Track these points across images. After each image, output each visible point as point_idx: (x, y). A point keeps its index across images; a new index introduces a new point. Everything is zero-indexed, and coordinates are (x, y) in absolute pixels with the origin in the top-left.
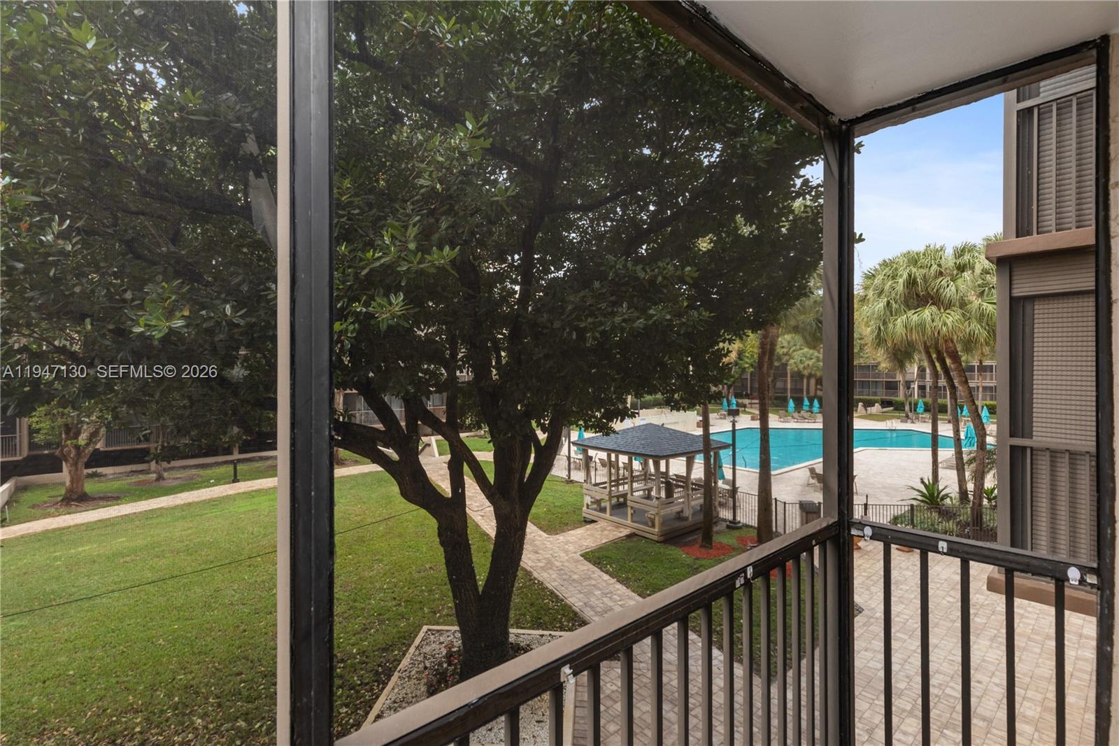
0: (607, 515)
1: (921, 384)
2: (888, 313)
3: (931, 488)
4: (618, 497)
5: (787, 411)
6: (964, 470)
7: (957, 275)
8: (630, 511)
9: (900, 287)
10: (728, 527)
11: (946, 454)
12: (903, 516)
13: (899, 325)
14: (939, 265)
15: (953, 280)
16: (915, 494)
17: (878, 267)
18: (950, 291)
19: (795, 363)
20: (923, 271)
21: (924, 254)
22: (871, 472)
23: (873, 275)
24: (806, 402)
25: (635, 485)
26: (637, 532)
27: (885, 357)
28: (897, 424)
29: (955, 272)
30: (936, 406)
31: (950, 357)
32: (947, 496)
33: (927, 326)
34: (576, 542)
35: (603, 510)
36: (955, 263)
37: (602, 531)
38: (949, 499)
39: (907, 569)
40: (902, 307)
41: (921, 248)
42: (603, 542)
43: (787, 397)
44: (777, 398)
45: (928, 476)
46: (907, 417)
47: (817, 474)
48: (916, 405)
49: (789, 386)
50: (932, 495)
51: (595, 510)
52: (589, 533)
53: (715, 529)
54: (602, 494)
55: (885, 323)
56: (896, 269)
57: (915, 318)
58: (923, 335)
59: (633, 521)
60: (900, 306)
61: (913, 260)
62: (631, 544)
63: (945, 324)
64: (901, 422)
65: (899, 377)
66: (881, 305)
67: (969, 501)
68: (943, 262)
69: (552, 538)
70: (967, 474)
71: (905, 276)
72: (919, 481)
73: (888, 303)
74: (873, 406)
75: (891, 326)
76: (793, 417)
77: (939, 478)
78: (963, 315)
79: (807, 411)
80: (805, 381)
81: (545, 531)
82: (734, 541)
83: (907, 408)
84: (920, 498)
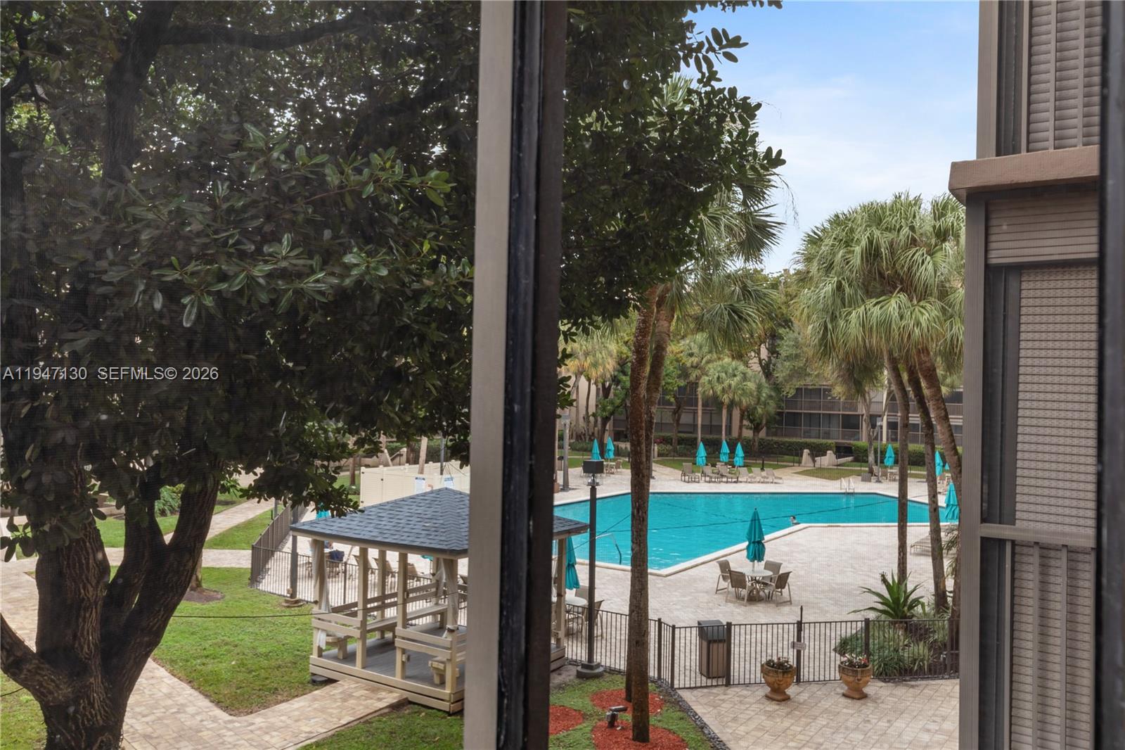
0: (357, 668)
1: (892, 420)
2: (839, 301)
3: (895, 590)
4: (382, 630)
5: (694, 464)
6: (942, 558)
7: (936, 245)
8: (399, 658)
9: (856, 260)
10: (580, 675)
11: (919, 531)
12: (854, 637)
13: (853, 323)
14: (912, 228)
15: (931, 254)
16: (873, 601)
17: (827, 225)
18: (926, 271)
19: (710, 382)
20: (891, 236)
21: (892, 209)
22: (814, 565)
23: (820, 239)
24: (725, 448)
25: (412, 607)
26: (412, 697)
27: (836, 374)
28: (855, 485)
29: (933, 241)
30: (906, 456)
31: (925, 377)
32: (917, 601)
33: (894, 326)
34: (287, 727)
35: (349, 658)
36: (934, 227)
37: (344, 700)
38: (920, 606)
39: (857, 729)
40: (859, 292)
41: (885, 197)
42: (343, 722)
43: (696, 439)
44: (681, 441)
45: (892, 570)
46: (871, 472)
47: (730, 572)
48: (883, 453)
49: (700, 422)
50: (896, 600)
51: (335, 658)
52: (316, 705)
53: (556, 680)
54: (351, 627)
55: (834, 318)
56: (852, 230)
57: (876, 311)
58: (888, 340)
59: (405, 677)
60: (856, 291)
61: (875, 215)
62: (400, 722)
63: (918, 324)
64: (863, 480)
65: (862, 410)
66: (829, 288)
67: (948, 608)
68: (917, 224)
69: (240, 722)
70: (947, 563)
71: (864, 242)
72: (879, 577)
73: (839, 287)
74: (824, 454)
75: (842, 323)
76: (704, 474)
77: (908, 572)
78: (943, 310)
79: (726, 464)
80: (724, 412)
81: (226, 709)
82: (587, 701)
83: (871, 458)
84: (880, 607)
